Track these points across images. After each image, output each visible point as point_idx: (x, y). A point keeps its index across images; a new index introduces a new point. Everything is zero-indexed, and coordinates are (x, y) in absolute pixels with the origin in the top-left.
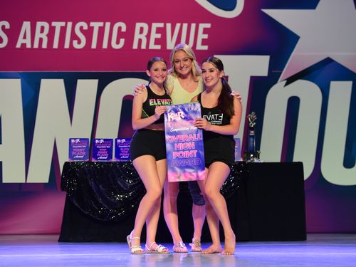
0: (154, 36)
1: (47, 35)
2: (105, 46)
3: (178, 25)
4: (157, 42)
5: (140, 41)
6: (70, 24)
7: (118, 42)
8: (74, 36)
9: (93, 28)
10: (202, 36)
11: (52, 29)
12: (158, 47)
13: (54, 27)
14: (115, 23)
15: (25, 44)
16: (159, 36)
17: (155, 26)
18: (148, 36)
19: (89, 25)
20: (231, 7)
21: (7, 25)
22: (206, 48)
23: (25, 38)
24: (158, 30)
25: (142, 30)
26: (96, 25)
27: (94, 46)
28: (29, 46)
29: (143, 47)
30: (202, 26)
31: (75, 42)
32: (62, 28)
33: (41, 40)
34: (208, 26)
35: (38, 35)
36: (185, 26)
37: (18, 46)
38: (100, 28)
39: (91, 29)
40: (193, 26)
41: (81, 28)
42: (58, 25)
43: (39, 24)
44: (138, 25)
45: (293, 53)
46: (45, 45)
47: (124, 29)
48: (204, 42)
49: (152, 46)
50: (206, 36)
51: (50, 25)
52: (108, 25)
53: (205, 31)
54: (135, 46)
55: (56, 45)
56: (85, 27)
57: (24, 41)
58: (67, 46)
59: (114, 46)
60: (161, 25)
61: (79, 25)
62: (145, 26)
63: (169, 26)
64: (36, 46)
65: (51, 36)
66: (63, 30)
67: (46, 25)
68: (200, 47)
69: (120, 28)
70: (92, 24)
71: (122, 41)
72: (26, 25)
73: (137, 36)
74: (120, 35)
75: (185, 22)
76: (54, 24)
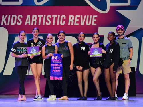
0: (76, 20)
1: (36, 20)
2: (58, 24)
3: (85, 16)
4: (77, 22)
5: (71, 22)
6: (45, 16)
7: (63, 23)
8: (46, 20)
9: (53, 17)
10: (94, 20)
11: (38, 18)
12: (78, 24)
13: (39, 17)
14: (62, 15)
15: (28, 23)
16: (78, 20)
17: (76, 16)
18: (74, 20)
19: (52, 16)
20: (105, 9)
21: (22, 17)
22: (95, 24)
23: (28, 21)
24: (78, 18)
25: (72, 18)
26: (55, 16)
27: (54, 24)
28: (29, 24)
29: (72, 24)
30: (94, 16)
31: (47, 23)
32: (42, 17)
33: (34, 22)
34: (96, 16)
35: (33, 20)
36: (88, 16)
37: (26, 24)
38: (56, 17)
39: (53, 18)
40: (91, 16)
41: (49, 17)
42: (40, 16)
43: (33, 16)
44: (70, 16)
45: (128, 26)
46: (35, 24)
47: (65, 18)
48: (95, 22)
49: (76, 24)
50: (95, 20)
51: (37, 16)
52: (59, 16)
53: (95, 18)
54: (69, 24)
55: (40, 24)
56: (51, 17)
57: (28, 22)
58: (44, 24)
59: (61, 24)
60: (79, 16)
61: (48, 16)
62: (73, 16)
63: (82, 16)
64: (32, 24)
65: (38, 20)
66: (42, 18)
67: (36, 16)
68: (93, 24)
69: (63, 17)
70: (53, 16)
71: (64, 22)
72: (29, 16)
73: (70, 20)
74: (64, 20)
75: (88, 15)
76: (39, 16)
